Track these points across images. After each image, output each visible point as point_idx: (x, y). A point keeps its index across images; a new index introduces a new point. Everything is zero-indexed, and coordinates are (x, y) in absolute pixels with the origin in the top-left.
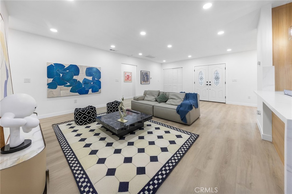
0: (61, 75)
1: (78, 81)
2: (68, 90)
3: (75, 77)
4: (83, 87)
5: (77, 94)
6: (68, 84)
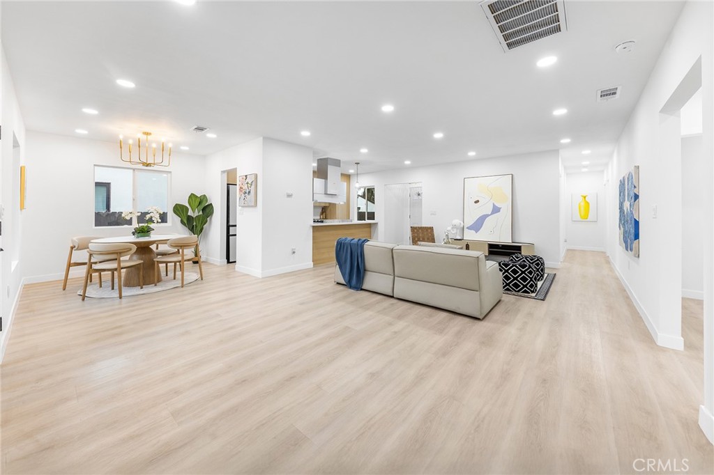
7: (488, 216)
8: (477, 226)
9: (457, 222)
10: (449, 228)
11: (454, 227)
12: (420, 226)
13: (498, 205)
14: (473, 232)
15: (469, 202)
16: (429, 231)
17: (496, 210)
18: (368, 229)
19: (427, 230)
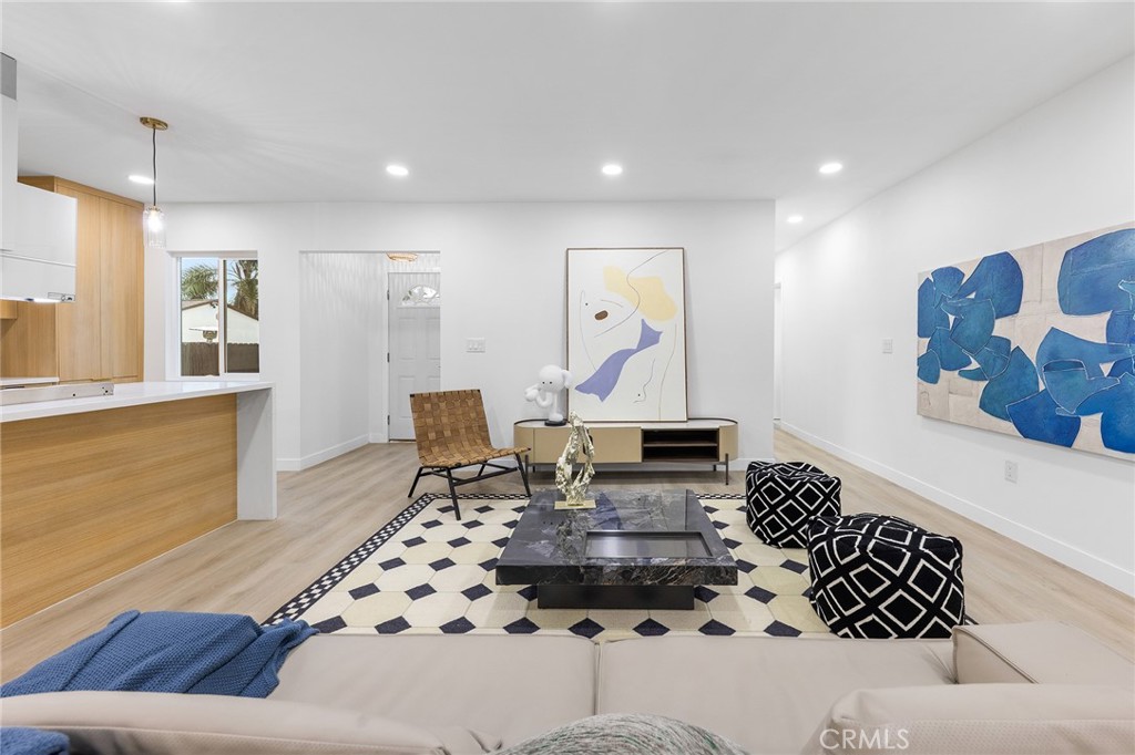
0: (952, 318)
1: (1012, 348)
2: (971, 395)
3: (1001, 328)
4: (1042, 387)
5: (1009, 426)
6: (975, 365)
7: (629, 353)
8: (603, 382)
9: (553, 372)
10: (532, 392)
11: (546, 387)
12: (433, 390)
13: (654, 326)
14: (594, 398)
15: (582, 318)
16: (470, 403)
17: (649, 338)
18: (220, 419)
19: (463, 401)
